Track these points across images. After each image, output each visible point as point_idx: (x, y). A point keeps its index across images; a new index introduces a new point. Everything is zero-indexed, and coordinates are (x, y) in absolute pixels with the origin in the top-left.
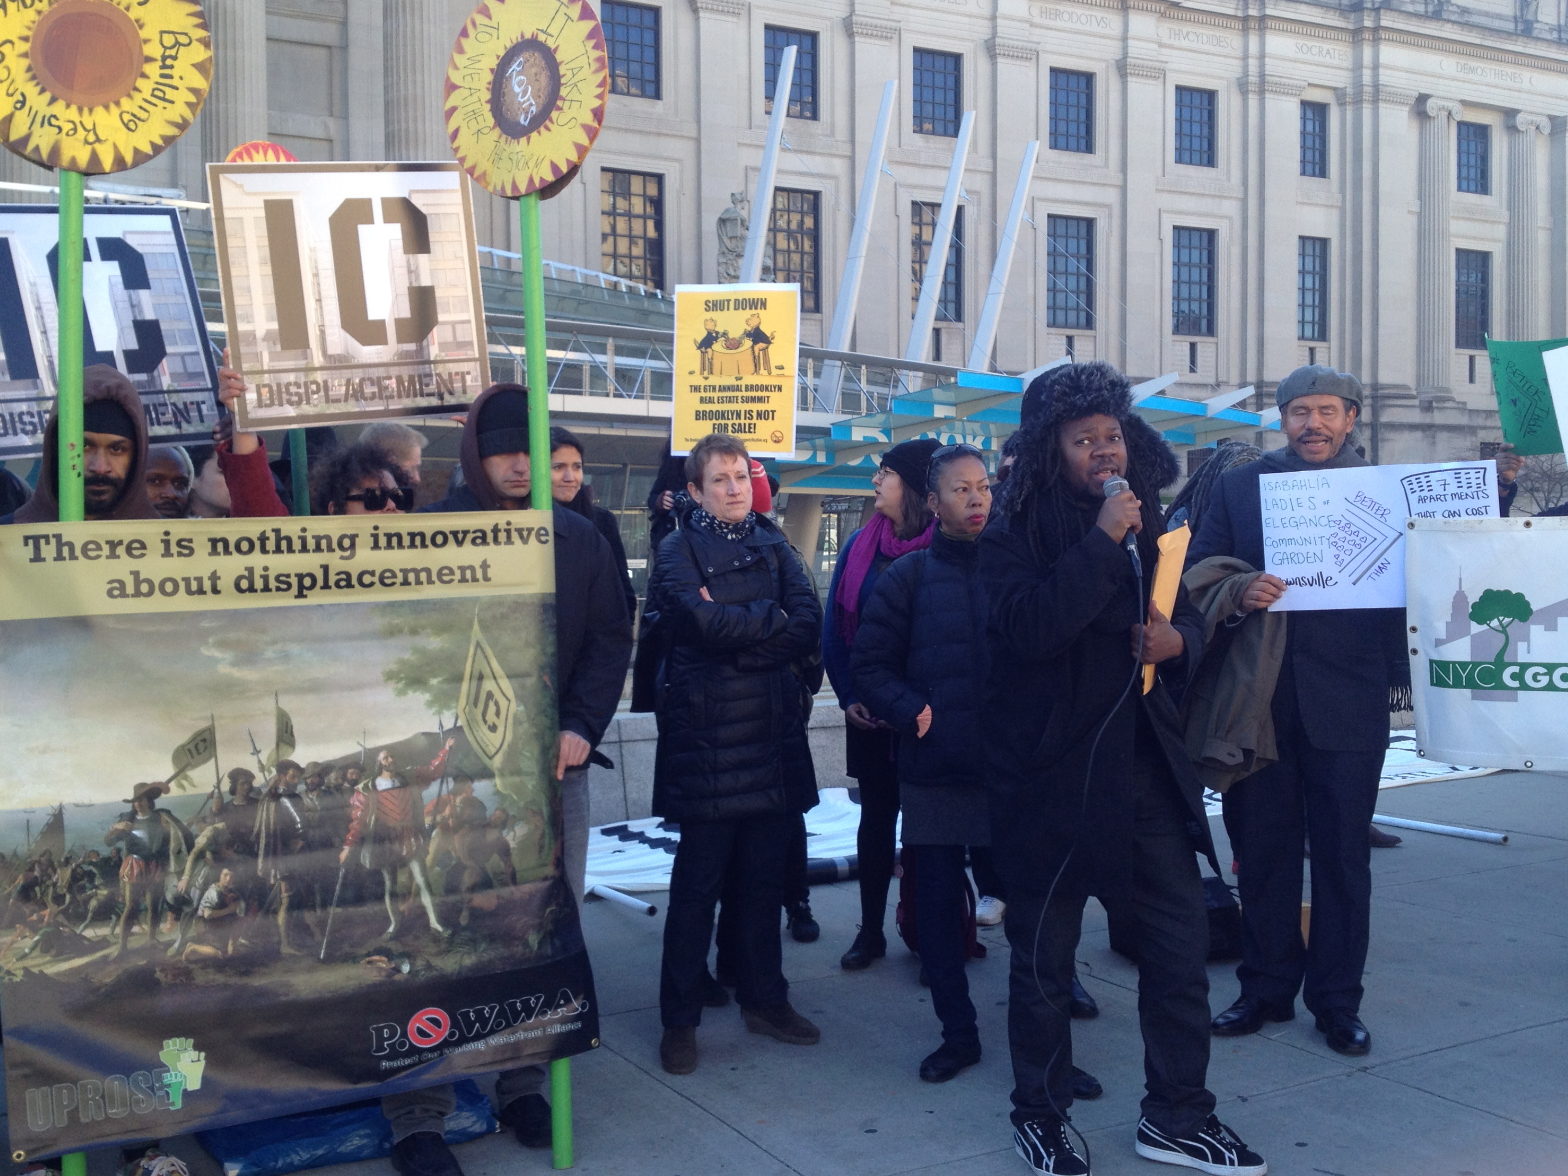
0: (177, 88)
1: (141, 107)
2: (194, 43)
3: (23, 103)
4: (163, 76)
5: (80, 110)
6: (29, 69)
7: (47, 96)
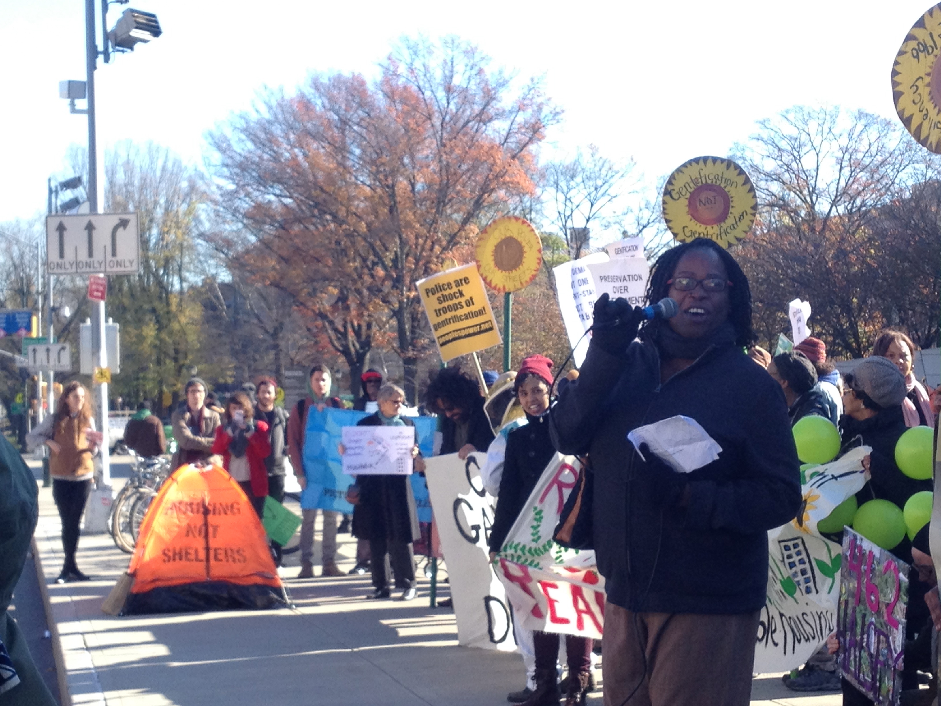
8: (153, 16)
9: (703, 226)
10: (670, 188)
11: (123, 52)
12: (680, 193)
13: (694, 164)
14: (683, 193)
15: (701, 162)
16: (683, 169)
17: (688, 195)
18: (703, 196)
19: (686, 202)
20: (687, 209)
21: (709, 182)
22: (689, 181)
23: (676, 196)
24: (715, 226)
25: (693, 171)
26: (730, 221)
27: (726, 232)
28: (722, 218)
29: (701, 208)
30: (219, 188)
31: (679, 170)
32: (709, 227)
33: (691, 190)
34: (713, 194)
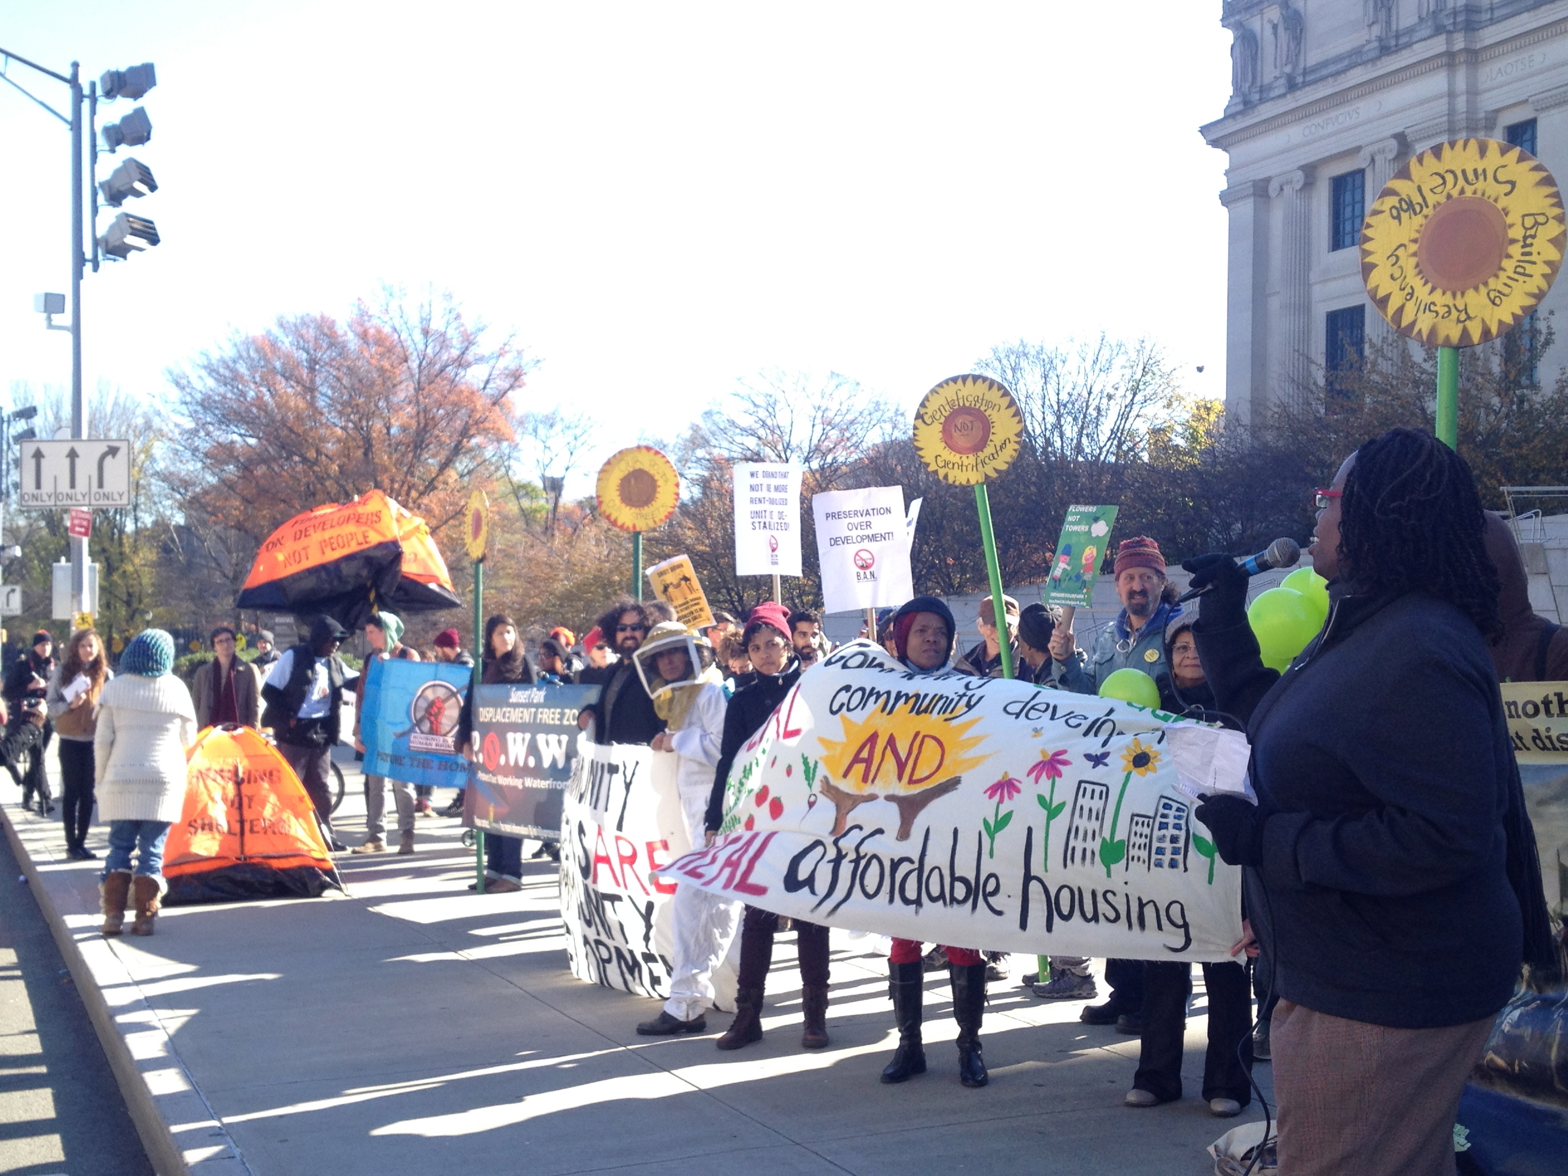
0: (1534, 263)
1: (1505, 284)
2: (1551, 221)
3: (1412, 294)
4: (1523, 254)
5: (1454, 295)
6: (1417, 266)
7: (1429, 285)
8: (152, 223)
9: (958, 456)
10: (922, 411)
11: (115, 260)
12: (933, 417)
13: (951, 383)
14: (937, 417)
15: (960, 381)
16: (940, 390)
17: (943, 420)
18: (959, 421)
19: (940, 427)
20: (940, 435)
21: (967, 404)
22: (945, 403)
23: (929, 421)
24: (971, 456)
25: (950, 392)
26: (989, 450)
27: (983, 463)
28: (980, 446)
29: (956, 435)
30: (177, 425)
31: (933, 391)
32: (964, 457)
33: (946, 414)
34: (970, 418)
